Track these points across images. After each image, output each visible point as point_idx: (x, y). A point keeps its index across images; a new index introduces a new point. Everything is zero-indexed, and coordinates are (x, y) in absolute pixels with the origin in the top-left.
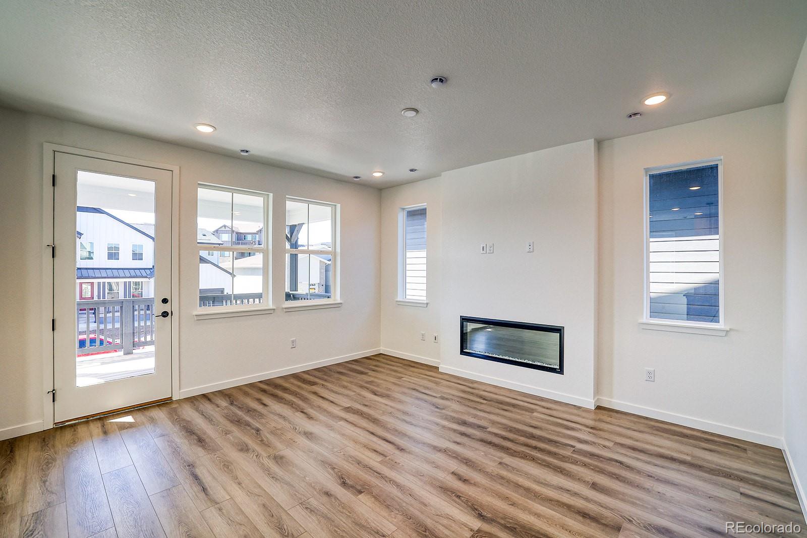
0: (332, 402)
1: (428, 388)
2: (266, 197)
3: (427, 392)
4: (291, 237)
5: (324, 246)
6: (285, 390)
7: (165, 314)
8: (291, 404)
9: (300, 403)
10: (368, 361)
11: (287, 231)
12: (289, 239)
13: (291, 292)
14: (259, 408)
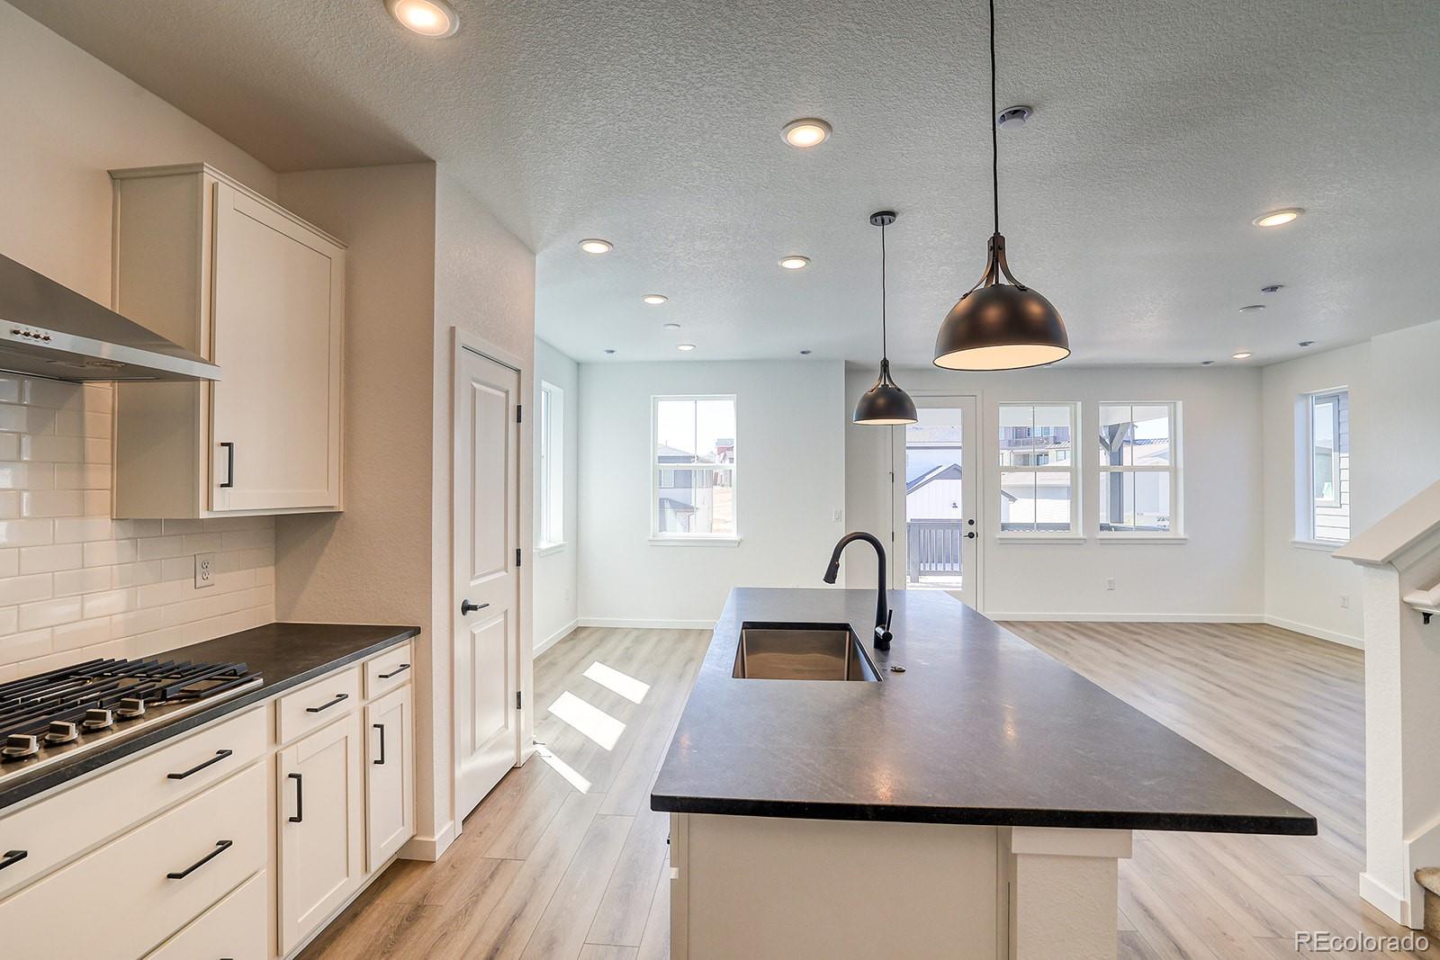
0: (1159, 650)
1: (1326, 667)
2: (1073, 406)
3: (1321, 670)
4: (1111, 442)
5: (1158, 459)
6: (1098, 632)
7: (971, 535)
8: (1105, 643)
9: (1117, 645)
10: (1235, 628)
11: (1104, 433)
12: (1108, 447)
13: (1111, 525)
14: (1068, 640)
